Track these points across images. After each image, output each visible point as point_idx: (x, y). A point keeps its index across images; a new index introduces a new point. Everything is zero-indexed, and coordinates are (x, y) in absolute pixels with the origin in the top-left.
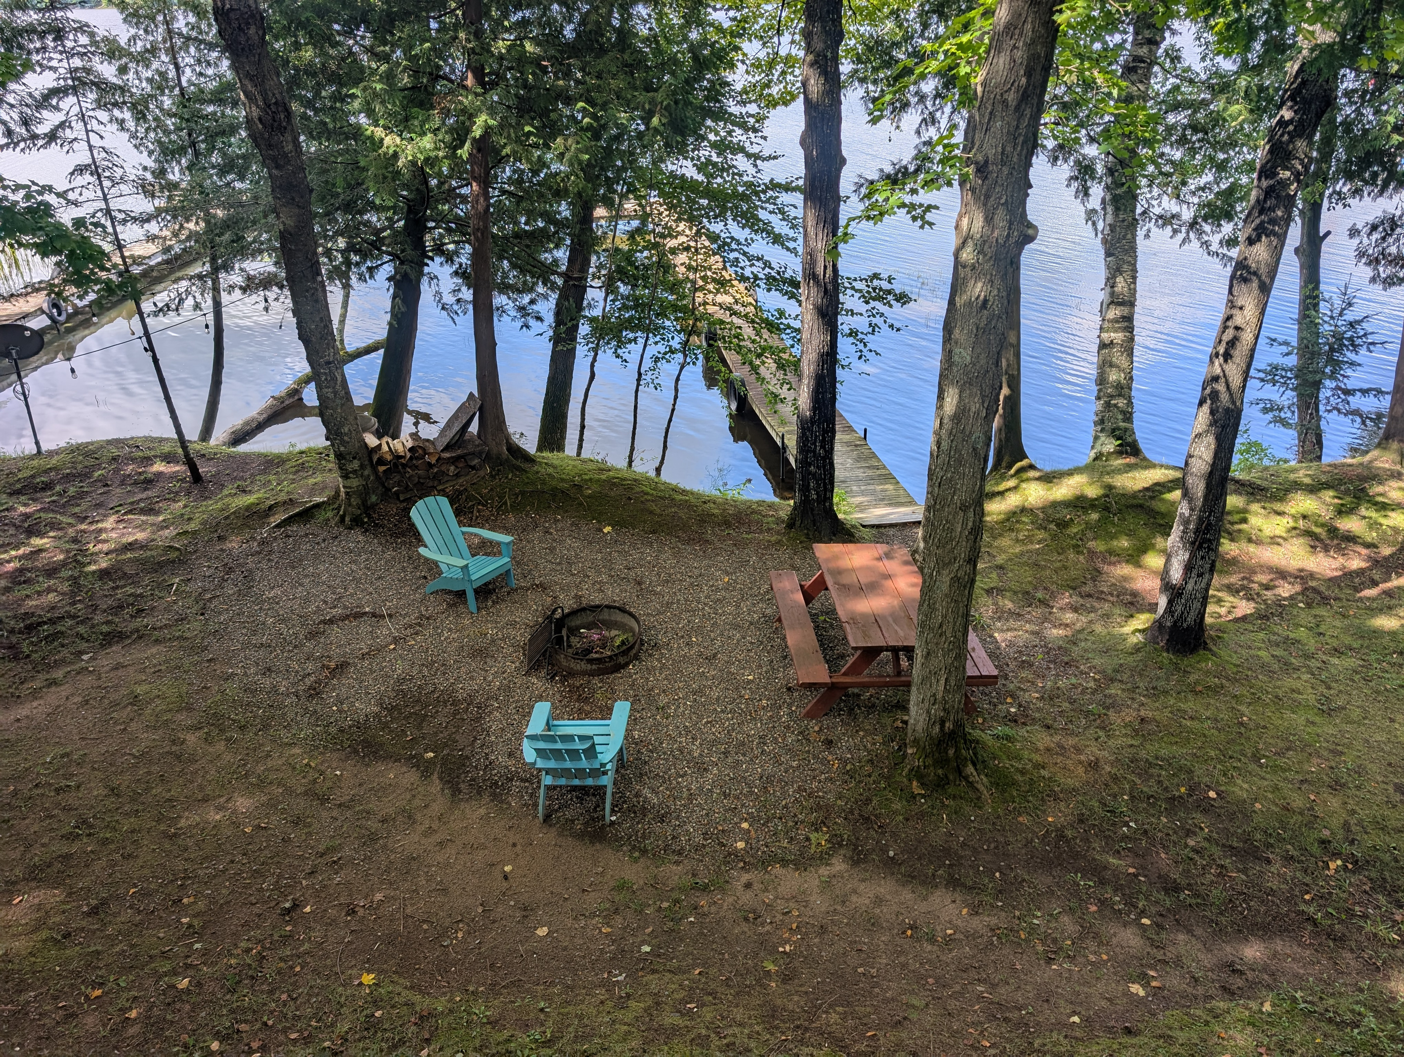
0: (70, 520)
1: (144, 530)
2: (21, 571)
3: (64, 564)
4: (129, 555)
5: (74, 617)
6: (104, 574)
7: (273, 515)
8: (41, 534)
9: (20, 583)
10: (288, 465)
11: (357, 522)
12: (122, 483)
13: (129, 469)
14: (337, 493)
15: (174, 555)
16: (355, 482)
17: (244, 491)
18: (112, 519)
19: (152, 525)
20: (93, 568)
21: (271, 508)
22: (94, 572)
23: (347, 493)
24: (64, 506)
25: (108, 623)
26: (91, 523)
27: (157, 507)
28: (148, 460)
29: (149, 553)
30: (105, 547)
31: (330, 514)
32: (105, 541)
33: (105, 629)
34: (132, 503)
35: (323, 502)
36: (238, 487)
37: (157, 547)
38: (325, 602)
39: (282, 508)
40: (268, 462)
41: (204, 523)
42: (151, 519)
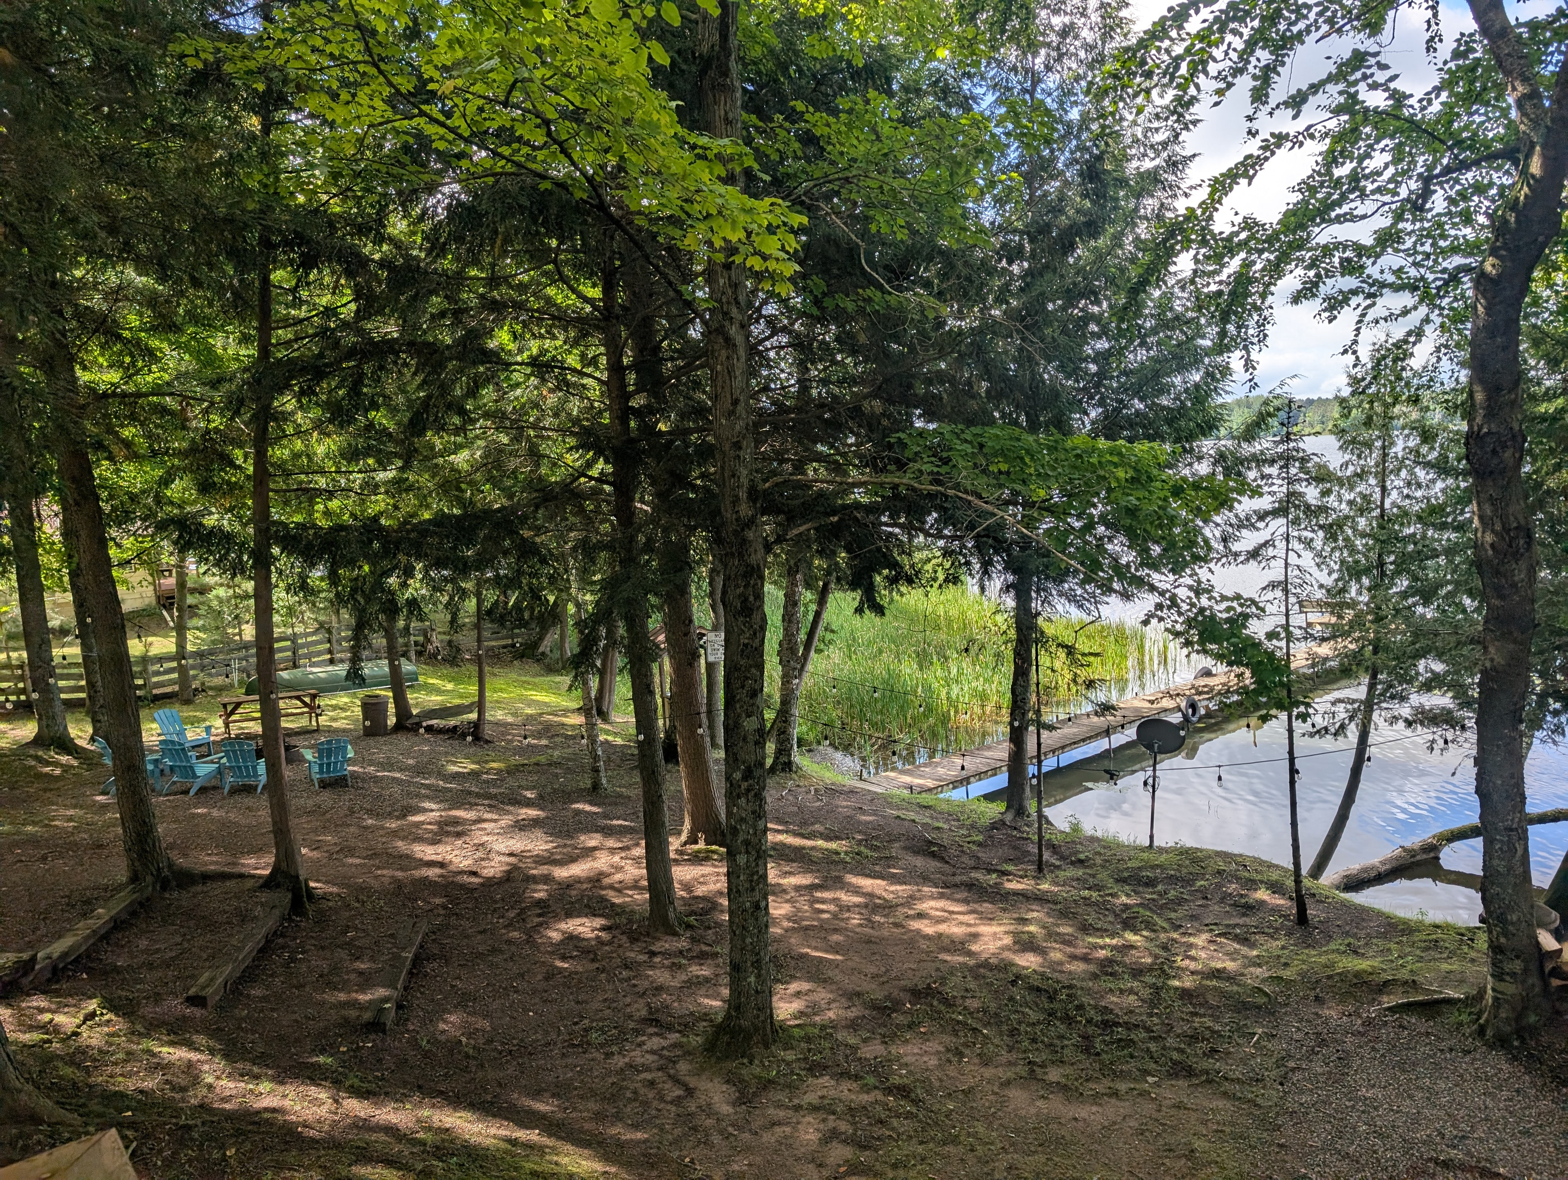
0: (1165, 925)
1: (1234, 960)
2: (1110, 961)
3: (1150, 969)
4: (1214, 983)
5: (1149, 1030)
6: (1185, 994)
7: (1389, 994)
8: (1135, 931)
9: (1107, 974)
10: (1417, 937)
11: (1501, 1042)
12: (1222, 900)
13: (1232, 887)
14: (1482, 992)
15: (1261, 1000)
16: (1510, 989)
17: (1355, 952)
18: (1205, 936)
19: (1244, 957)
20: (1176, 983)
21: (1386, 983)
22: (1176, 989)
23: (1496, 999)
24: (1161, 907)
25: (1181, 1051)
26: (1184, 934)
27: (1253, 938)
28: (1252, 884)
29: (1235, 988)
30: (1192, 965)
31: (1464, 1018)
32: (1193, 959)
33: (1175, 1056)
34: (1228, 926)
35: (1459, 1000)
36: (1349, 945)
37: (1245, 985)
38: (1443, 1136)
39: (1401, 989)
40: (1389, 924)
41: (1303, 974)
42: (1245, 950)
